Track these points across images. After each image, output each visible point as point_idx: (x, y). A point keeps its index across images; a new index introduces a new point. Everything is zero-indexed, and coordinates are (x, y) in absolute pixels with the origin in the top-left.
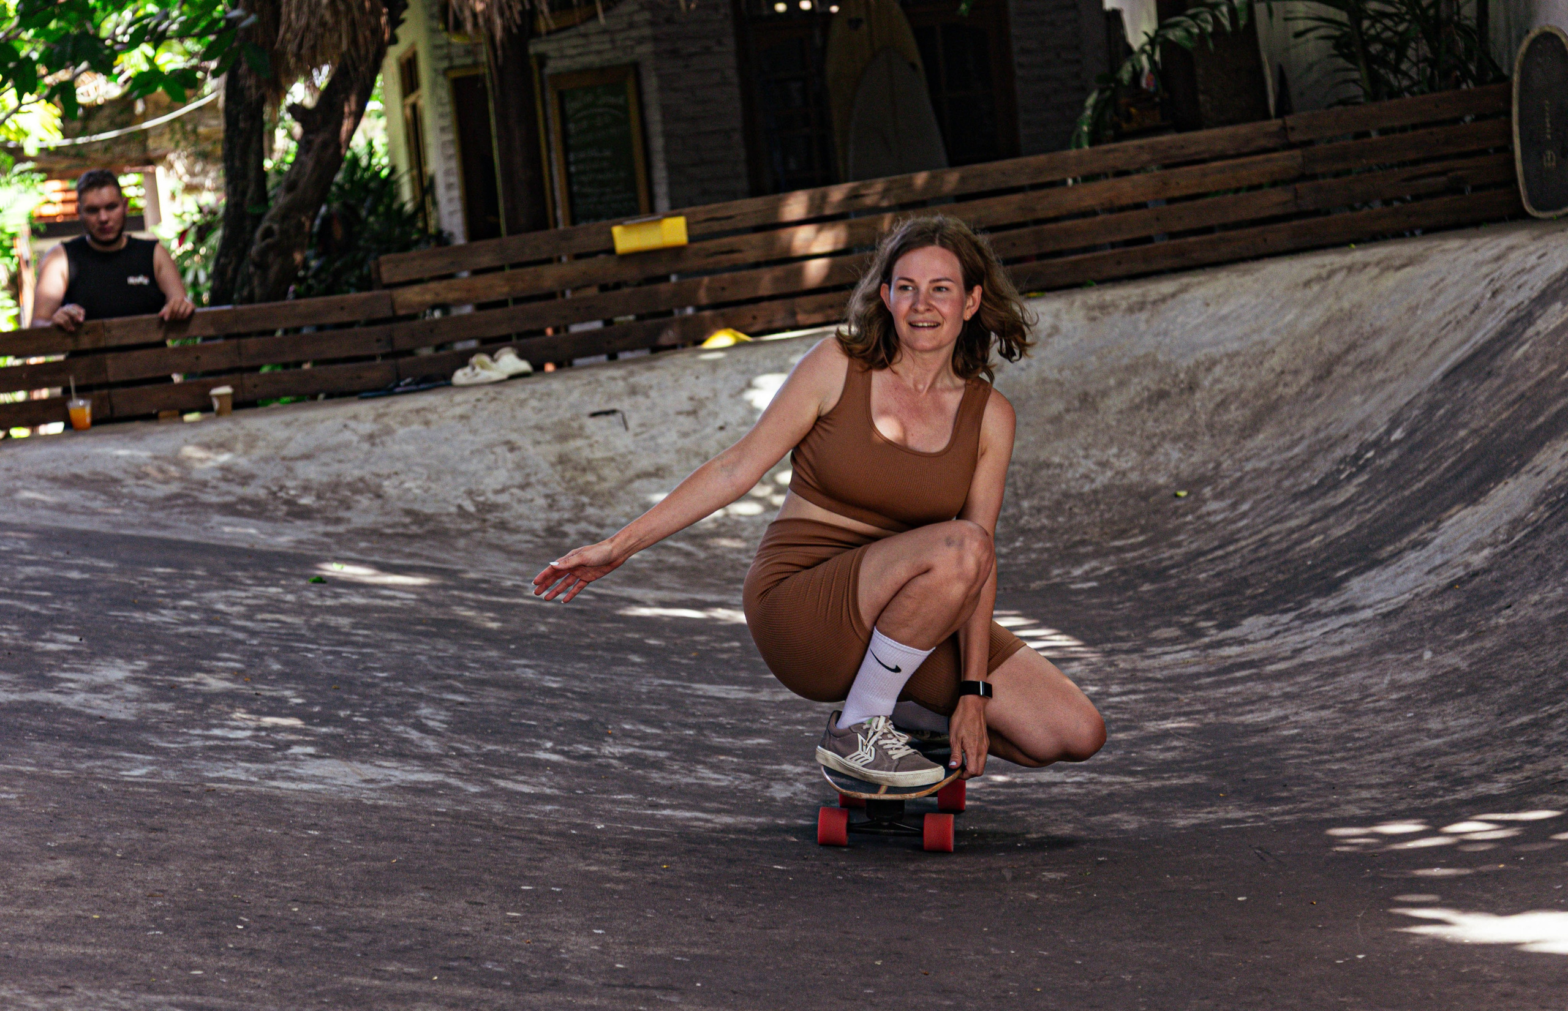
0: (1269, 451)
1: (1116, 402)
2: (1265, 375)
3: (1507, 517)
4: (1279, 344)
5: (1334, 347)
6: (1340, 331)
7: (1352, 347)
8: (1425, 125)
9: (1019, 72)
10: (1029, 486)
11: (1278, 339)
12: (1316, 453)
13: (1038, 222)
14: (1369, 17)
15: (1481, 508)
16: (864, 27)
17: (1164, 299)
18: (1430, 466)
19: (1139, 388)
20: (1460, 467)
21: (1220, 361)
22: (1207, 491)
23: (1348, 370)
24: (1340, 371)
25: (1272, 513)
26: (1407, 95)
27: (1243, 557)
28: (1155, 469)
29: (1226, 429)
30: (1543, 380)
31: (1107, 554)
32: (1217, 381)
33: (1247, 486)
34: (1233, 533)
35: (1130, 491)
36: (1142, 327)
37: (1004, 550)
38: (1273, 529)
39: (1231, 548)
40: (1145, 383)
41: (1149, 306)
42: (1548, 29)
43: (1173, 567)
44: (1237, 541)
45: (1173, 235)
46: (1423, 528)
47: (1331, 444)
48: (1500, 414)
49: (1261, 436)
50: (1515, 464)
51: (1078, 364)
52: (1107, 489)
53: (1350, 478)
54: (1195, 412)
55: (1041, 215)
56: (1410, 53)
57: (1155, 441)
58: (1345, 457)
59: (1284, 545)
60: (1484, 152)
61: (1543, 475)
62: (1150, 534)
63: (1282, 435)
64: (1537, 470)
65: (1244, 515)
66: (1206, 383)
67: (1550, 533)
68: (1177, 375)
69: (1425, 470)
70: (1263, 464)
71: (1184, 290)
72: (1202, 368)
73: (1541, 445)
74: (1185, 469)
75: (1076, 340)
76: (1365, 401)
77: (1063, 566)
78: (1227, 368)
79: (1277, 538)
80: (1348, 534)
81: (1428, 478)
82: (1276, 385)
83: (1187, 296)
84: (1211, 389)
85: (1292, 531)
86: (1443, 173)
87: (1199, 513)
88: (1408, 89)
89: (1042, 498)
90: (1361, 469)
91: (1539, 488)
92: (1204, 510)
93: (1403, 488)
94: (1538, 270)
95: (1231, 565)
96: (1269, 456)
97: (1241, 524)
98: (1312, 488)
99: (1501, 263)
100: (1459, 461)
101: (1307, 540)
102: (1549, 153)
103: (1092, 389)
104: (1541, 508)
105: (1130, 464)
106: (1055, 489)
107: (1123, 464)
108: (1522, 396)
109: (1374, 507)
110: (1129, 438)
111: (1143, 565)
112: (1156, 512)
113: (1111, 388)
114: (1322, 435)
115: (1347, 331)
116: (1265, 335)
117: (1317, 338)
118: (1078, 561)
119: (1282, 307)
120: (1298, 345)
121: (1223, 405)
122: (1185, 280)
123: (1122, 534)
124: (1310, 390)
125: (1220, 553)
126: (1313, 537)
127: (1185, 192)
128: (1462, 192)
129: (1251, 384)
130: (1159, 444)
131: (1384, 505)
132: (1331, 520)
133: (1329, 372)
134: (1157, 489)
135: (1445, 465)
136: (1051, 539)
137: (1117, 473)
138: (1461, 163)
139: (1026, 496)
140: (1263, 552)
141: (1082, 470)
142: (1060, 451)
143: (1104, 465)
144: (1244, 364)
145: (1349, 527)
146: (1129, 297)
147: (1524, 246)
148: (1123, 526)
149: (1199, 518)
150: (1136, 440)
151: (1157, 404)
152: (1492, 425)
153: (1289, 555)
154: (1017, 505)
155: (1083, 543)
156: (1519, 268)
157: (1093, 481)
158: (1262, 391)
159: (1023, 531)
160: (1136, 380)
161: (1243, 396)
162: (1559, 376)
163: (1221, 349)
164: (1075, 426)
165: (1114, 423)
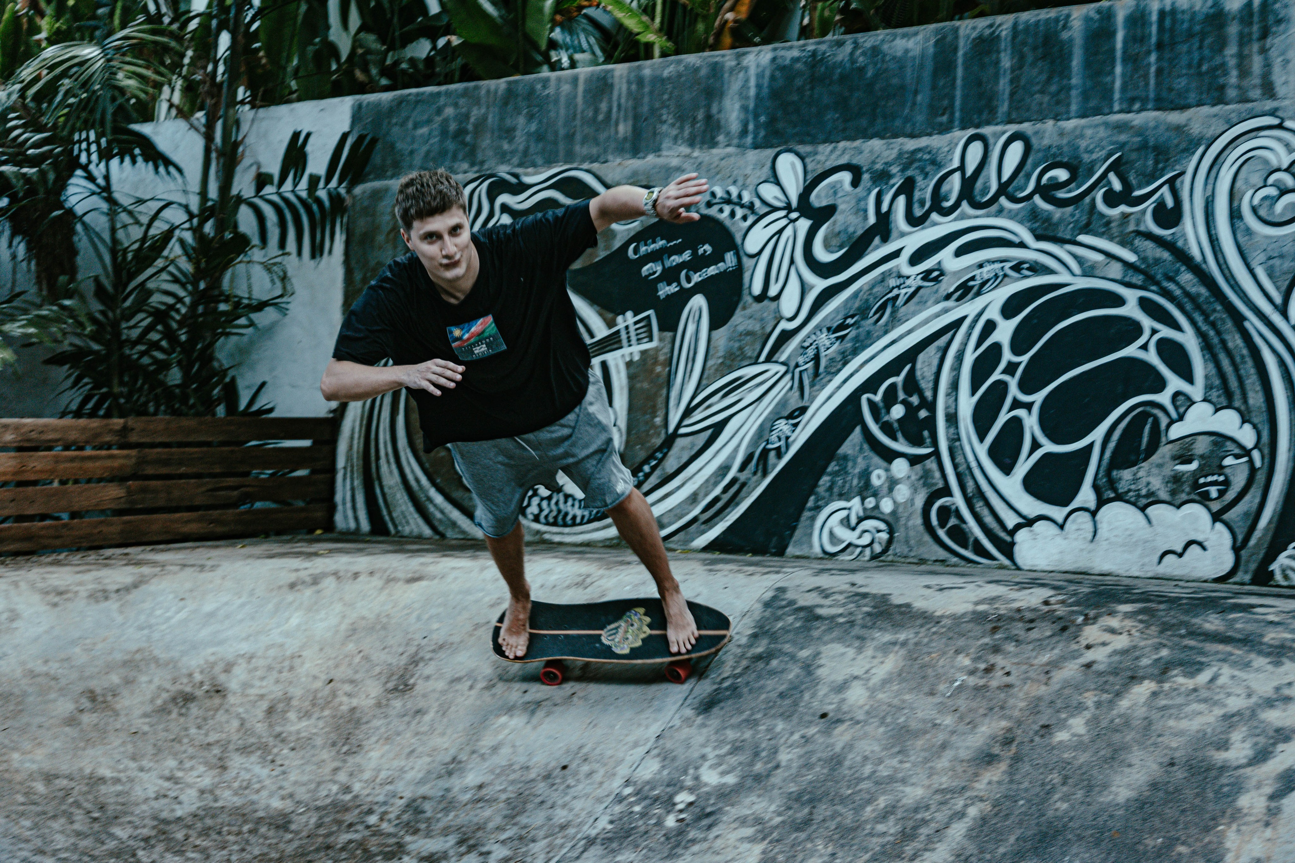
1: (134, 703)
4: (302, 648)
7: (417, 659)
11: (297, 643)
17: (126, 590)
19: (153, 687)
21: (236, 663)
32: (247, 685)
36: (117, 618)
40: (156, 682)
41: (114, 596)
51: (63, 656)
54: (242, 719)
66: (235, 686)
68: (191, 675)
71: (144, 580)
72: (218, 669)
75: (45, 627)
78: (250, 671)
83: (151, 588)
84: (245, 695)
103: (95, 686)
106: (137, 811)
110: (177, 746)
113: (118, 686)
115: (392, 641)
116: (276, 638)
119: (277, 609)
133: (408, 686)
137: (202, 792)
141: (151, 787)
142: (103, 762)
144: (270, 667)
151: (187, 708)
157: (178, 801)
160: (144, 679)
161: (295, 703)
163: (230, 649)
164: (100, 730)
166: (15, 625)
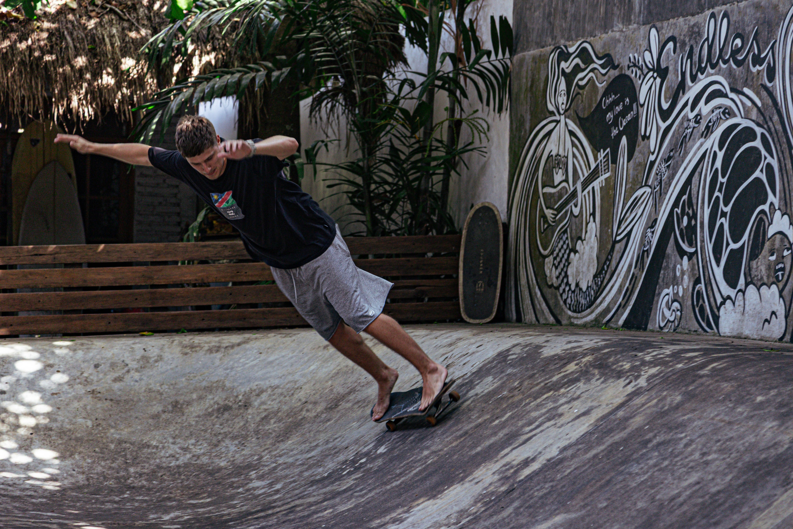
0: (295, 452)
1: (196, 410)
2: (294, 402)
3: (456, 509)
4: (305, 383)
5: (340, 390)
6: (346, 380)
7: (352, 391)
8: (405, 255)
9: (138, 188)
10: (135, 459)
11: (305, 380)
12: (327, 456)
13: (153, 286)
14: (375, 182)
15: (438, 501)
16: (40, 145)
17: (232, 347)
18: (404, 471)
19: (212, 402)
20: (424, 474)
21: (266, 391)
22: (253, 474)
23: (349, 405)
24: (344, 405)
25: (297, 492)
26: (393, 235)
27: (278, 518)
28: (219, 456)
29: (267, 435)
30: (480, 424)
31: (185, 508)
32: (263, 403)
33: (280, 473)
34: (270, 503)
35: (201, 468)
36: (217, 362)
37: (117, 499)
38: (297, 502)
39: (270, 512)
40: (216, 399)
41: (223, 350)
42: (487, 205)
43: (231, 520)
44: (274, 507)
45: (240, 306)
46: (400, 511)
47: (337, 451)
48: (451, 443)
49: (290, 442)
50: (461, 475)
51: (173, 382)
52: (186, 465)
53: (349, 473)
54: (247, 422)
55: (156, 282)
56: (399, 208)
57: (220, 437)
58: (346, 461)
59: (306, 513)
60: (438, 277)
61: (480, 484)
62: (214, 498)
63: (304, 442)
64: (476, 481)
65: (277, 491)
66: (256, 404)
67: (485, 520)
68: (237, 396)
69: (401, 474)
70: (290, 460)
71: (246, 342)
72: (254, 393)
73: (478, 465)
74: (239, 459)
75: (173, 366)
76: (360, 426)
77: (156, 513)
78: (270, 395)
79: (301, 508)
80: (348, 510)
81: (403, 479)
82: (301, 410)
83: (248, 346)
84: (258, 408)
85: (311, 505)
86: (414, 287)
87: (247, 487)
88: (395, 231)
89: (143, 467)
90: (357, 469)
91: (478, 492)
92: (251, 485)
93: (385, 484)
94: (477, 354)
95: (270, 523)
96: (295, 455)
97: (276, 497)
98: (324, 479)
99: (452, 347)
100: (424, 469)
101: (321, 511)
102: (480, 282)
103: (181, 399)
104: (479, 505)
105: (202, 451)
106: (152, 462)
107: (198, 451)
108: (466, 433)
109: (366, 494)
110: (203, 433)
111: (210, 517)
112: (219, 484)
113: (193, 400)
114: (330, 445)
115: (350, 380)
116: (297, 377)
117: (330, 383)
118: (167, 511)
119: (308, 360)
120: (318, 386)
121: (265, 419)
122: (247, 335)
123: (195, 496)
124: (324, 416)
125: (262, 514)
126: (325, 510)
127: (250, 279)
128: (422, 300)
129: (285, 408)
130: (222, 440)
131: (372, 494)
132: (337, 500)
133: (337, 406)
134: (220, 469)
135: (414, 472)
136: (148, 495)
137: (194, 456)
138: (424, 282)
139: (132, 465)
140: (292, 517)
141: (170, 452)
142: (157, 437)
143: (185, 450)
144: (282, 394)
145: (350, 505)
146: (210, 343)
147: (467, 339)
148: (196, 491)
149: (248, 490)
150: (208, 436)
151: (223, 414)
152: (445, 449)
153: (310, 520)
154: (126, 470)
155: (169, 499)
156: (464, 353)
157: (177, 459)
158: (291, 413)
159: (130, 488)
160: (210, 397)
161: (279, 414)
162: (491, 423)
163: (267, 383)
164: (168, 422)
165: (194, 423)
166: (157, 364)
